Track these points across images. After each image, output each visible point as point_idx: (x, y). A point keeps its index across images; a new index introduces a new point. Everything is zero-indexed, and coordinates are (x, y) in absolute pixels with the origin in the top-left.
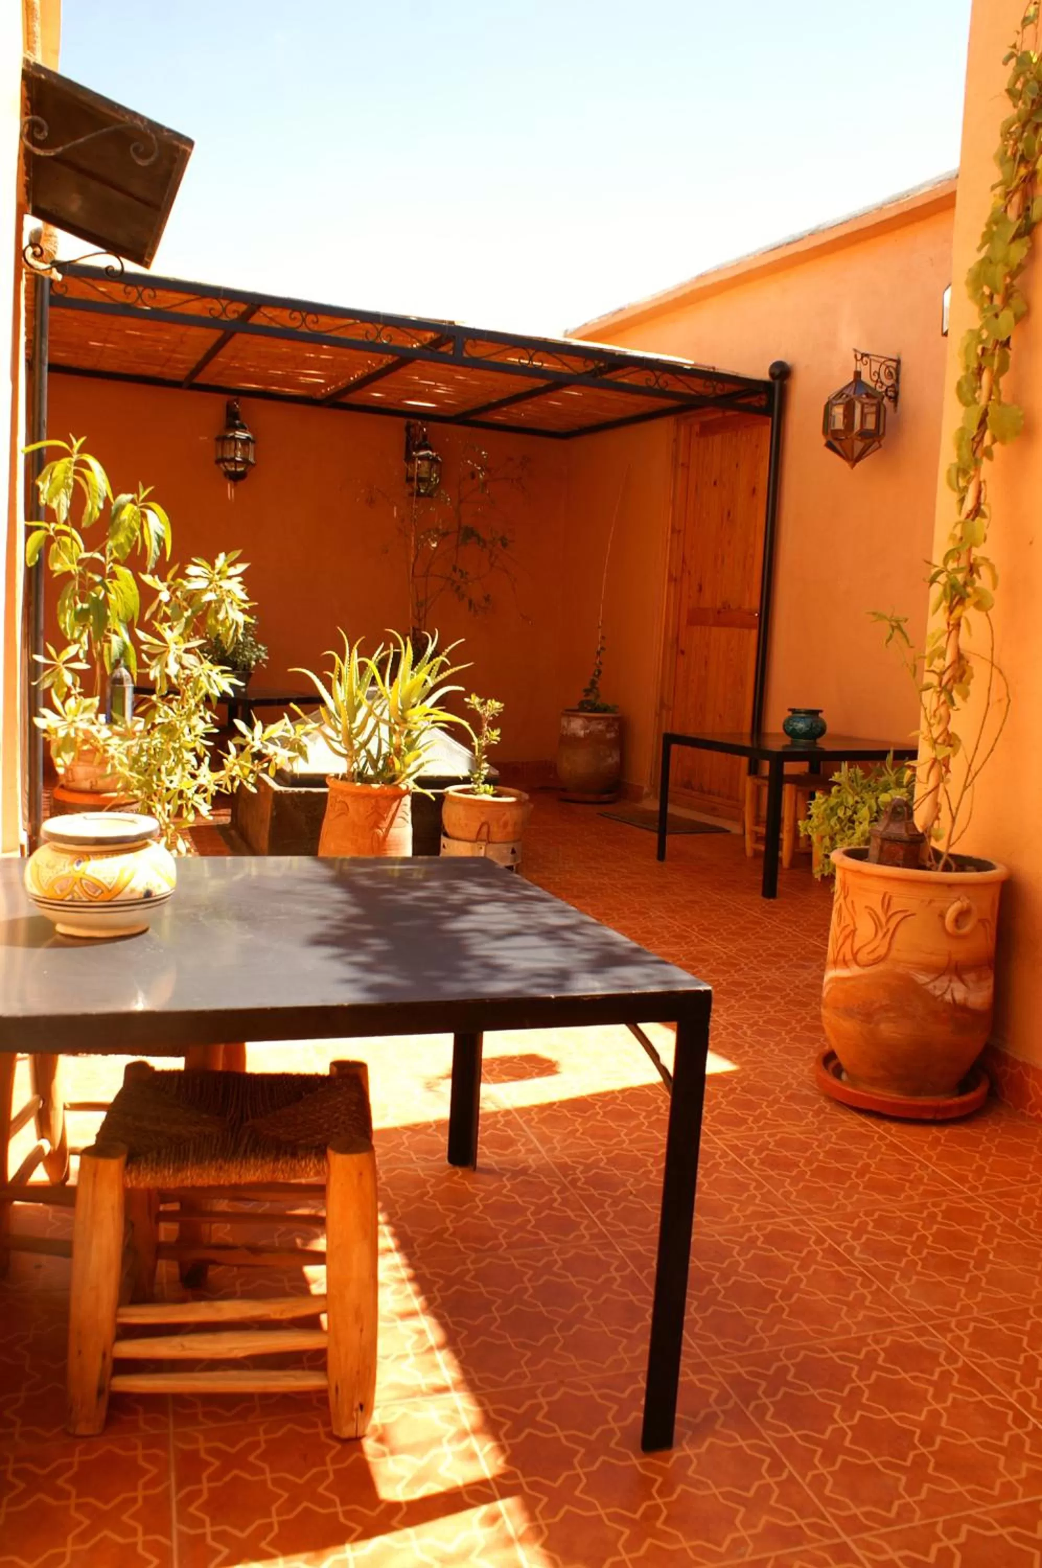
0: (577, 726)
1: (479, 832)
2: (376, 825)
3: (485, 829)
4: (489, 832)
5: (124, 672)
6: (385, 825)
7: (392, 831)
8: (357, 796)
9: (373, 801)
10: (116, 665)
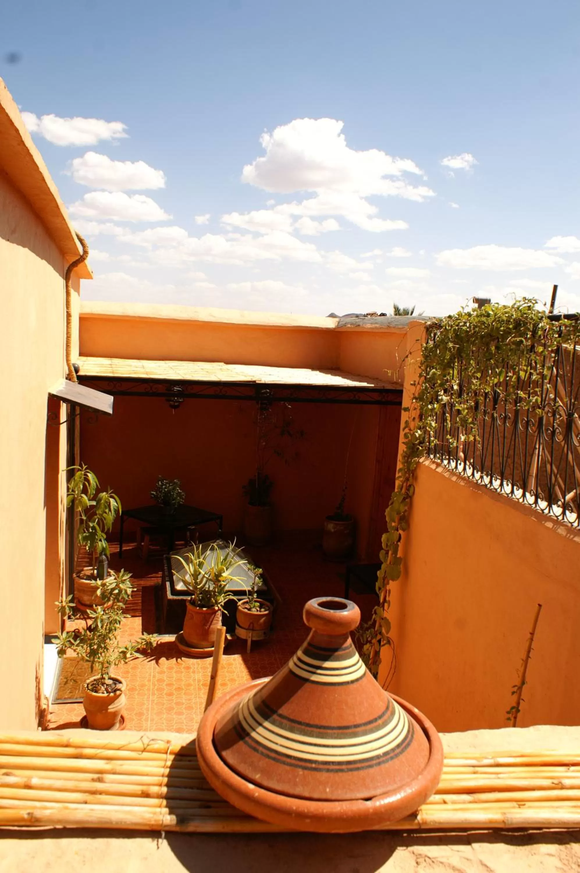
0: (331, 527)
1: (249, 626)
2: (205, 625)
3: (251, 625)
4: (253, 626)
5: (104, 557)
6: (209, 624)
7: (211, 626)
8: (198, 613)
9: (203, 615)
10: (101, 554)
